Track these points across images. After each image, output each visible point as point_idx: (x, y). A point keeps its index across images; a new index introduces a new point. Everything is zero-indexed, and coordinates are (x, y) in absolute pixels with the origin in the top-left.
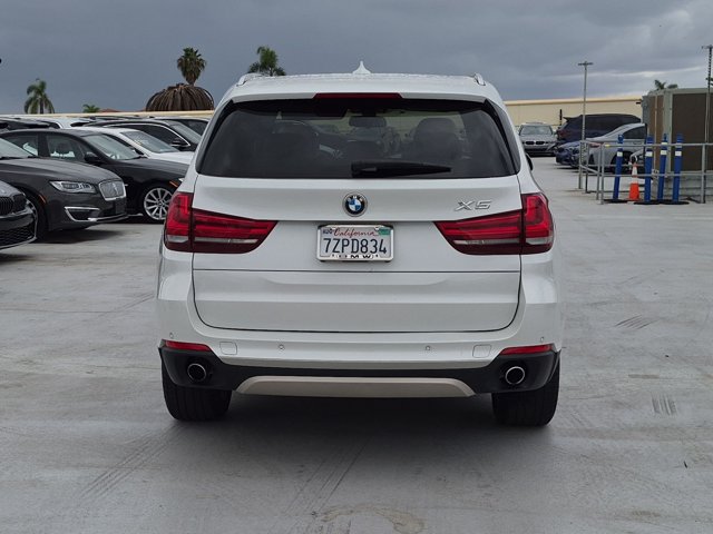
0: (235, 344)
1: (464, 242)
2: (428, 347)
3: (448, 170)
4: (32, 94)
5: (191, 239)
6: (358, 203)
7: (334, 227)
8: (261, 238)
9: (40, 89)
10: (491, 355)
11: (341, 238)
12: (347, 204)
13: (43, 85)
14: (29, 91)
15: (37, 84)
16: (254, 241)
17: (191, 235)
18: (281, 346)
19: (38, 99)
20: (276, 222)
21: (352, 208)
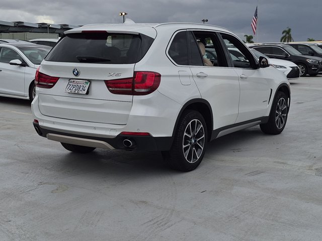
0: (43, 121)
2: (95, 128)
3: (110, 61)
4: (284, 34)
6: (76, 72)
7: (73, 80)
8: (54, 84)
9: (288, 32)
10: (116, 134)
11: (74, 84)
12: (73, 72)
13: (290, 30)
14: (283, 33)
15: (287, 29)
16: (52, 84)
18: (54, 123)
19: (287, 36)
20: (59, 78)
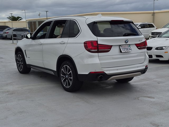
0: (109, 70)
1: (140, 47)
5: (98, 50)
7: (122, 46)
11: (124, 48)
16: (109, 50)
17: (98, 49)
18: (117, 70)
20: (111, 46)
21: (126, 42)
